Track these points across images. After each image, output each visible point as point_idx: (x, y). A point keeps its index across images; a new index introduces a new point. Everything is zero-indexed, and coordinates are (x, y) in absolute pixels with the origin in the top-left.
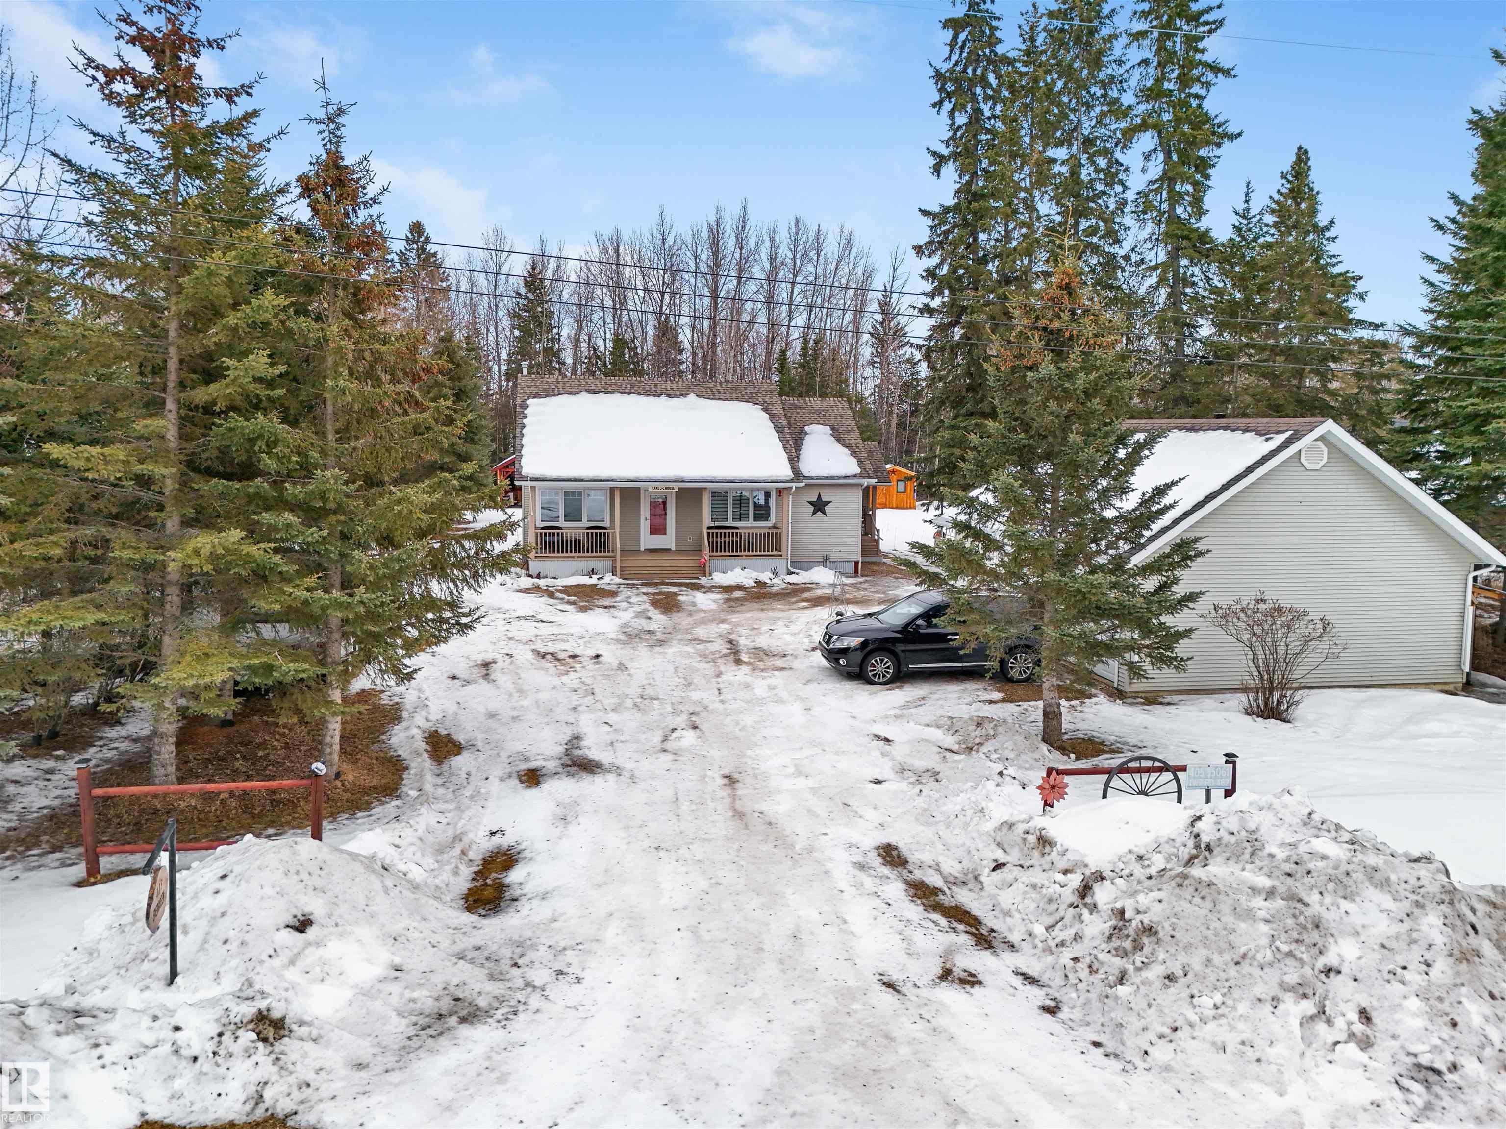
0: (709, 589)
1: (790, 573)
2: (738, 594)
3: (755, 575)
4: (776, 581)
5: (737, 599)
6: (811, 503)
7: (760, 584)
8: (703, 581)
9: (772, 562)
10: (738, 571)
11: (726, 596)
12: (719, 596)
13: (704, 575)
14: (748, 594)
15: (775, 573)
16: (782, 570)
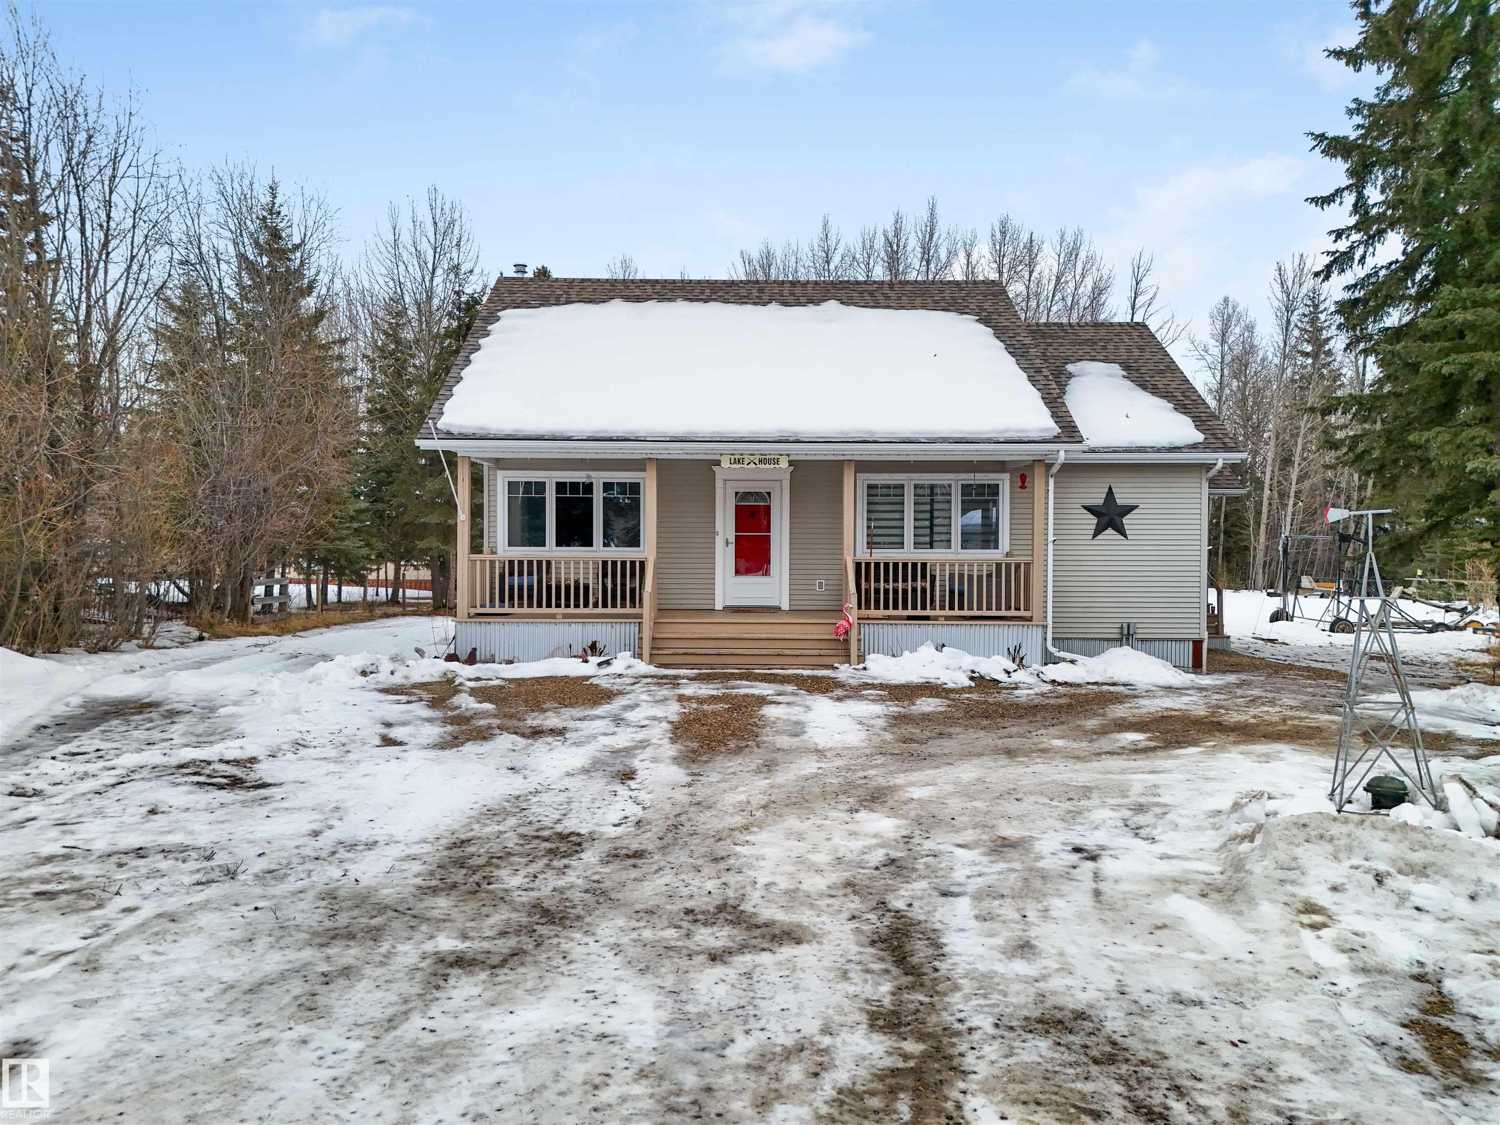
0: (855, 692)
1: (1049, 659)
2: (927, 705)
3: (969, 661)
4: (1020, 676)
5: (926, 717)
6: (1090, 509)
7: (981, 682)
8: (845, 672)
9: (1010, 634)
10: (927, 651)
11: (894, 709)
12: (877, 709)
13: (847, 659)
14: (955, 704)
15: (1017, 657)
16: (1032, 653)
